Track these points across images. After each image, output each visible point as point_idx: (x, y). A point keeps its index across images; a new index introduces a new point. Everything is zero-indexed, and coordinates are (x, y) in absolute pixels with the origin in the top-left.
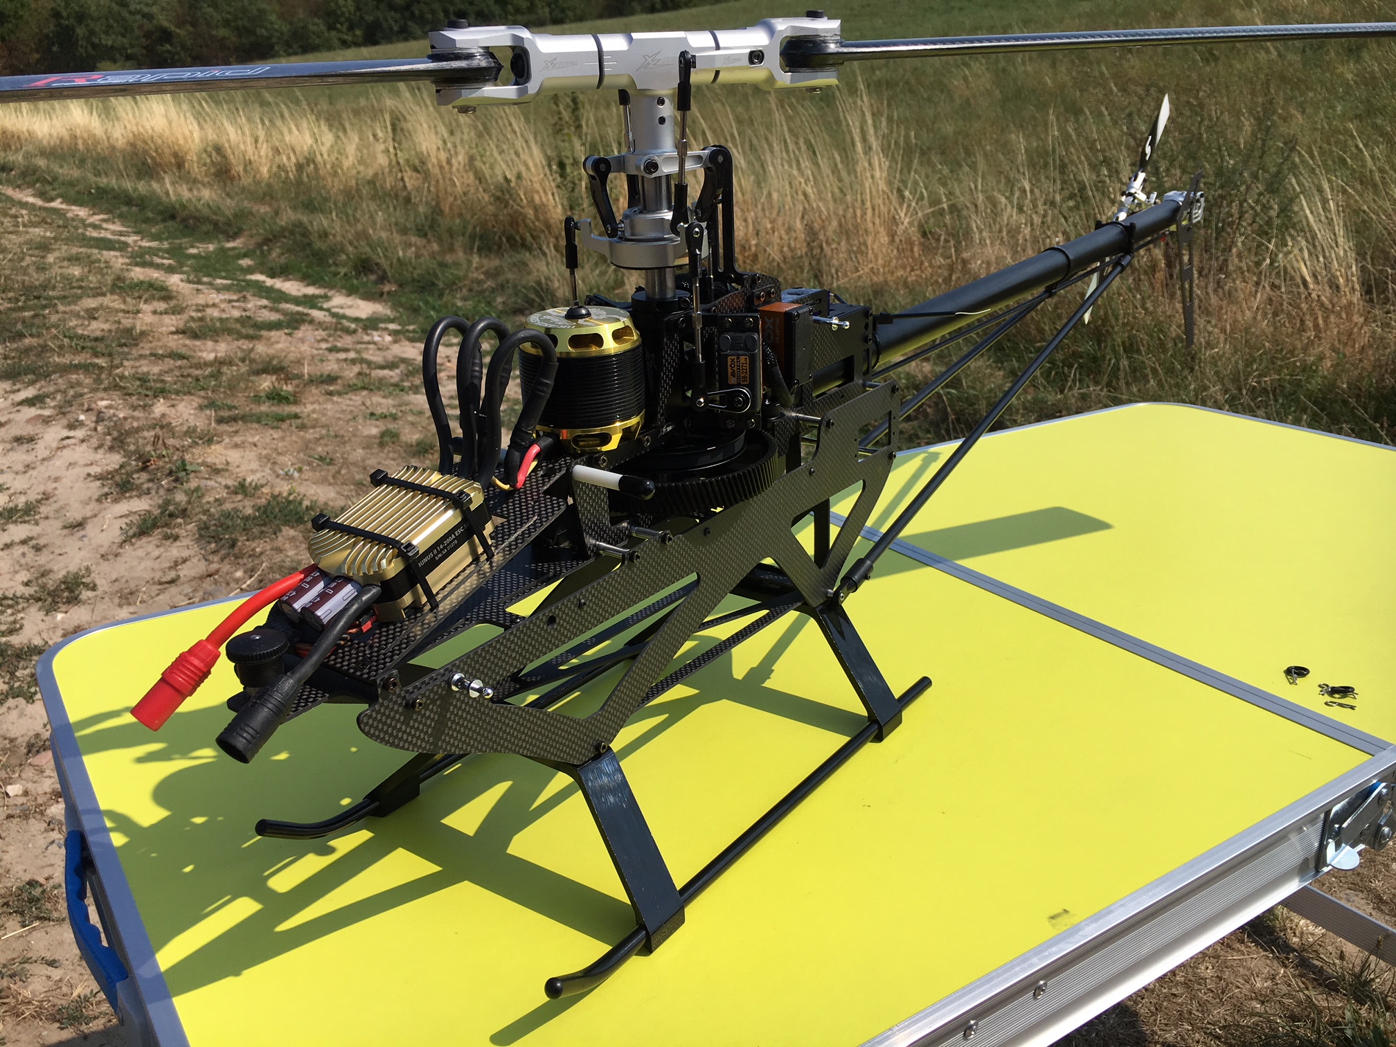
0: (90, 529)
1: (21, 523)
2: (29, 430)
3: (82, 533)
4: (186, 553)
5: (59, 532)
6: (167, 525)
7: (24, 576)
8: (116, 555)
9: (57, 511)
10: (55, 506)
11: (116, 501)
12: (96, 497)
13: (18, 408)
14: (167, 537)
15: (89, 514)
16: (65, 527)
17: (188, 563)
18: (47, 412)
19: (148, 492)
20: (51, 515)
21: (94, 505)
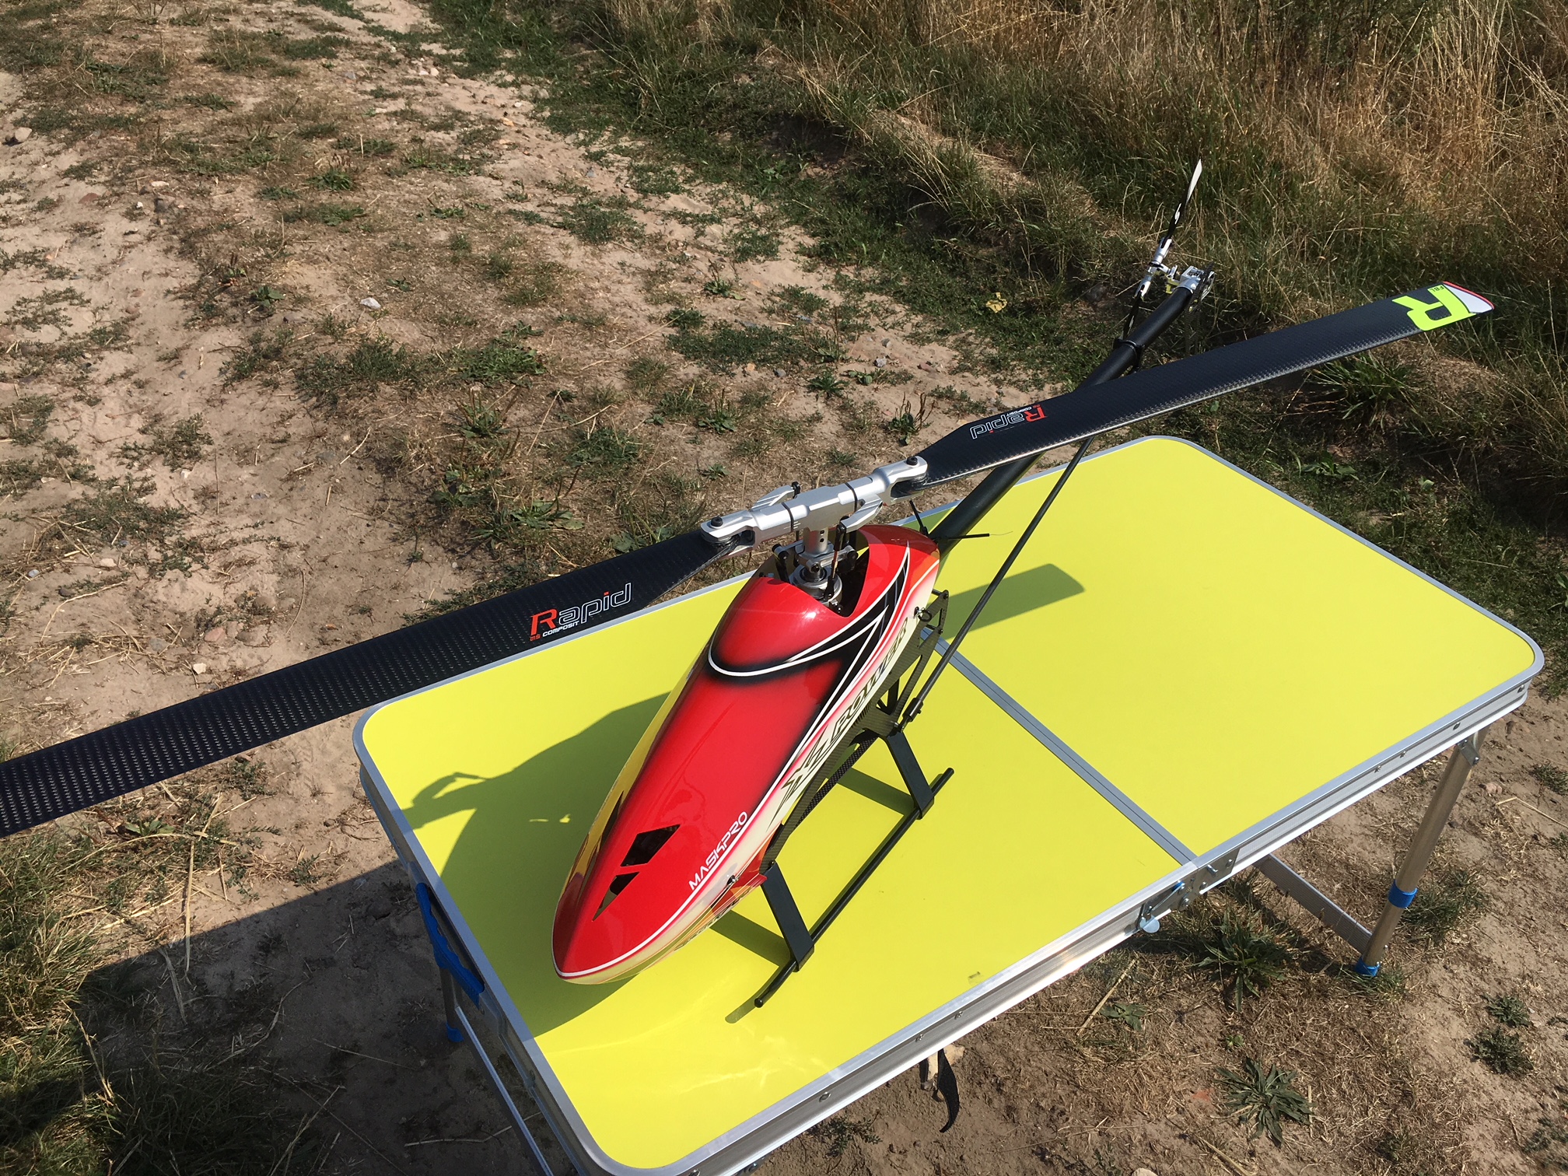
0: (188, 363)
1: (115, 349)
2: (86, 216)
3: (180, 368)
4: (290, 406)
5: (156, 364)
6: (263, 368)
7: (137, 422)
8: (222, 402)
9: (147, 337)
10: (143, 330)
11: (204, 328)
12: (182, 322)
13: (66, 180)
14: (267, 384)
15: (180, 344)
16: (160, 359)
17: (294, 418)
18: (99, 191)
19: (234, 320)
20: (142, 340)
21: (182, 332)
